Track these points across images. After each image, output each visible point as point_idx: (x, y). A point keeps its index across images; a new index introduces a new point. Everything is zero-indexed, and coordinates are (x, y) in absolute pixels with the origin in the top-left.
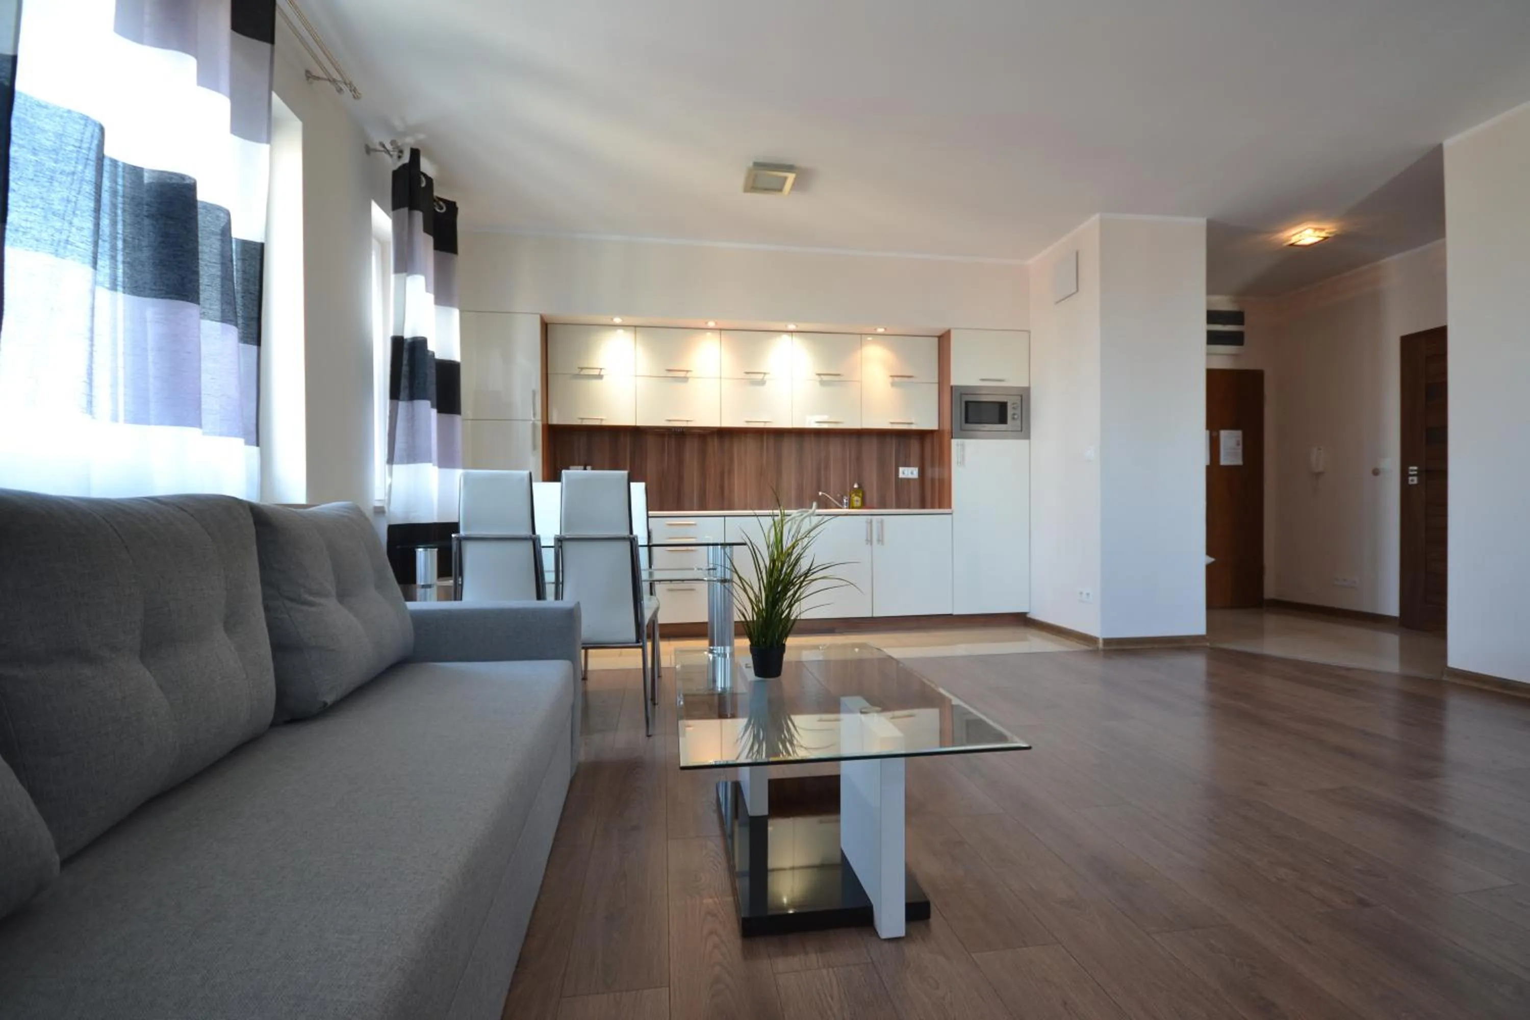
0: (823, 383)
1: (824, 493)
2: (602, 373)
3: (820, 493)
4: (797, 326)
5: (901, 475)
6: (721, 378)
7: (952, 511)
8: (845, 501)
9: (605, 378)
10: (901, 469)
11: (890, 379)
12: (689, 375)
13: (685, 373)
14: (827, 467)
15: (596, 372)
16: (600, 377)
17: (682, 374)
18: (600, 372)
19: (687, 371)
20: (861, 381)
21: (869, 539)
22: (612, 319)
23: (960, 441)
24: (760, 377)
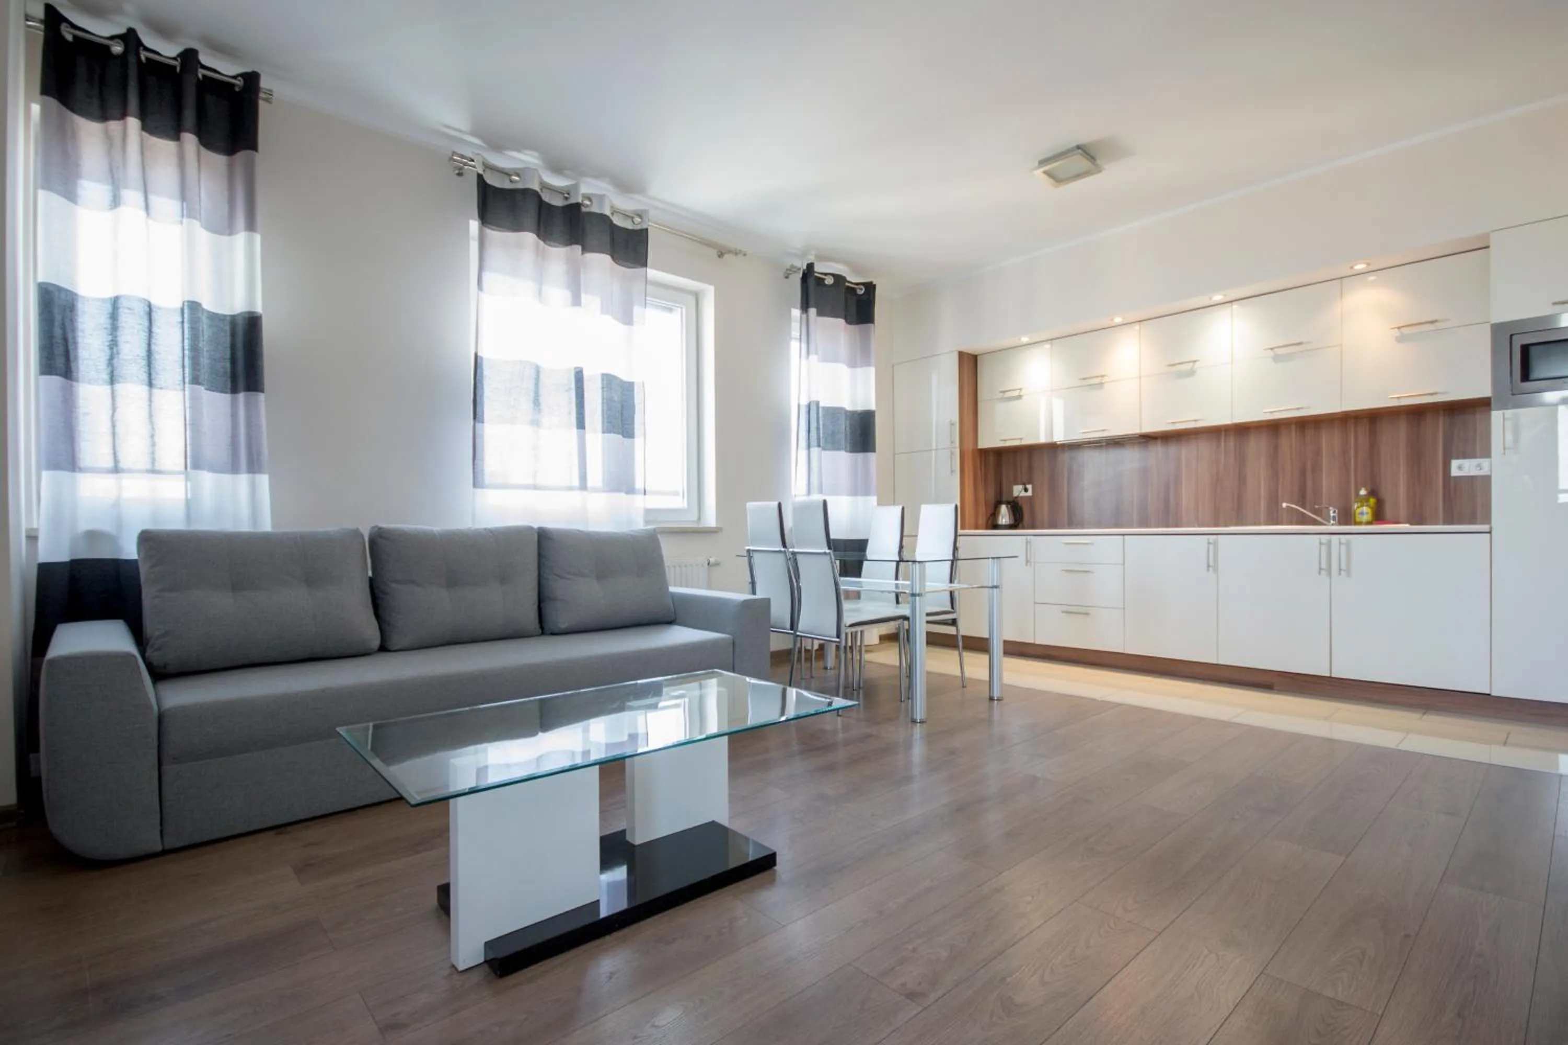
0: (1277, 359)
1: (1289, 505)
2: (1021, 394)
3: (1284, 505)
4: (1225, 295)
5: (1455, 472)
6: (1140, 378)
7: (1491, 528)
8: (1332, 514)
9: (1024, 398)
10: (1455, 463)
11: (1397, 333)
12: (1105, 380)
13: (1100, 378)
14: (1317, 468)
15: (1016, 393)
16: (1019, 397)
17: (1097, 381)
18: (1020, 393)
19: (1103, 376)
20: (1341, 345)
21: (1324, 565)
22: (1020, 339)
23: (1509, 413)
24: (1188, 366)
